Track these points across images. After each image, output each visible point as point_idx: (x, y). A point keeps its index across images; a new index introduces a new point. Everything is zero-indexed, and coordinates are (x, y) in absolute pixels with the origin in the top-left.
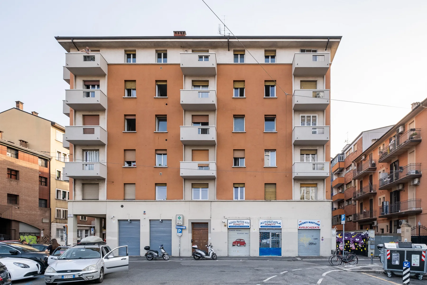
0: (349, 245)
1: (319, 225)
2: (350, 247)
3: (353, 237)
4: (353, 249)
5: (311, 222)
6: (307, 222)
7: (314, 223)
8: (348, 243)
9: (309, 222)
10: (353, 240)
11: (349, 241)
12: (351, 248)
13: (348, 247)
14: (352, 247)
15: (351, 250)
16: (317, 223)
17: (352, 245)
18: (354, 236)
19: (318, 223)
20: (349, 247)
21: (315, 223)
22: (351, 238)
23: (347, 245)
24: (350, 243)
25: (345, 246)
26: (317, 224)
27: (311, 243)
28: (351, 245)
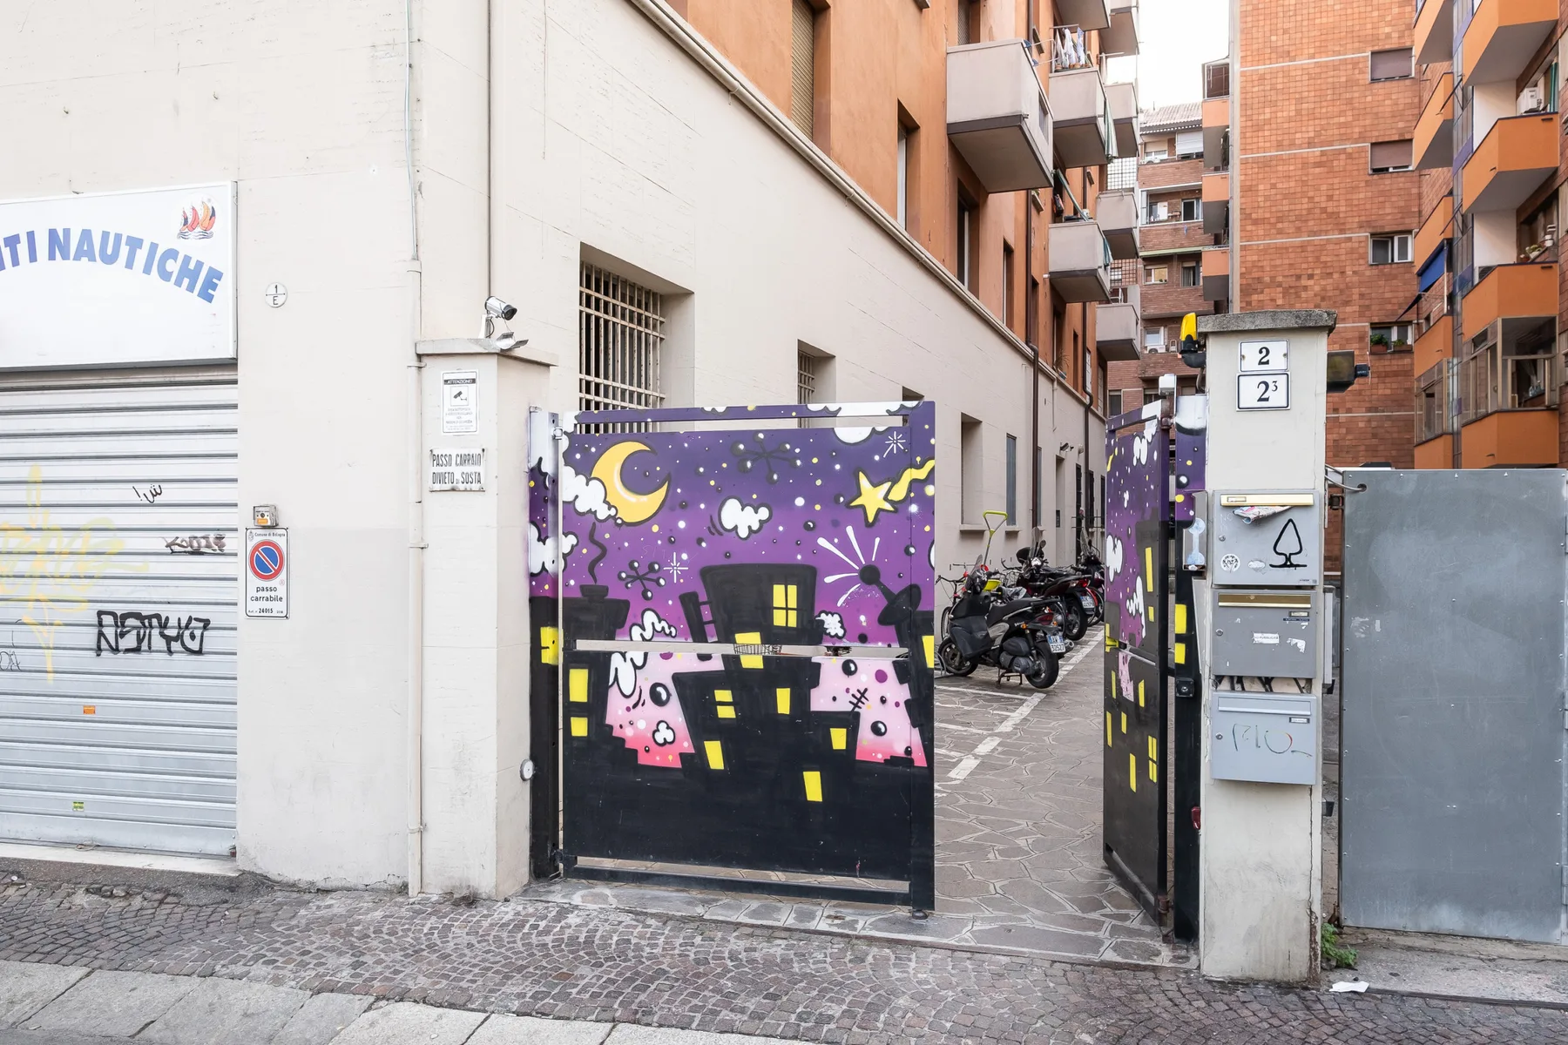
0: (804, 676)
1: (215, 275)
2: (820, 701)
3: (872, 498)
4: (871, 748)
5: (86, 235)
6: (23, 249)
7: (124, 250)
8: (773, 636)
9: (57, 244)
10: (870, 575)
11: (806, 579)
12: (839, 738)
13: (783, 700)
14: (850, 721)
15: (841, 768)
16: (172, 254)
17: (864, 678)
18: (899, 493)
19: (194, 248)
20: (801, 700)
21: (141, 255)
22: (835, 531)
23: (752, 662)
24: (811, 631)
25: (723, 695)
26: (173, 266)
27: (120, 620)
28: (830, 667)
